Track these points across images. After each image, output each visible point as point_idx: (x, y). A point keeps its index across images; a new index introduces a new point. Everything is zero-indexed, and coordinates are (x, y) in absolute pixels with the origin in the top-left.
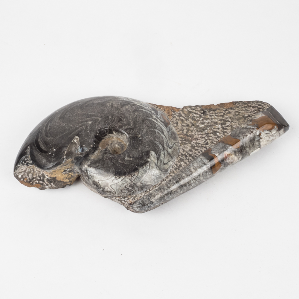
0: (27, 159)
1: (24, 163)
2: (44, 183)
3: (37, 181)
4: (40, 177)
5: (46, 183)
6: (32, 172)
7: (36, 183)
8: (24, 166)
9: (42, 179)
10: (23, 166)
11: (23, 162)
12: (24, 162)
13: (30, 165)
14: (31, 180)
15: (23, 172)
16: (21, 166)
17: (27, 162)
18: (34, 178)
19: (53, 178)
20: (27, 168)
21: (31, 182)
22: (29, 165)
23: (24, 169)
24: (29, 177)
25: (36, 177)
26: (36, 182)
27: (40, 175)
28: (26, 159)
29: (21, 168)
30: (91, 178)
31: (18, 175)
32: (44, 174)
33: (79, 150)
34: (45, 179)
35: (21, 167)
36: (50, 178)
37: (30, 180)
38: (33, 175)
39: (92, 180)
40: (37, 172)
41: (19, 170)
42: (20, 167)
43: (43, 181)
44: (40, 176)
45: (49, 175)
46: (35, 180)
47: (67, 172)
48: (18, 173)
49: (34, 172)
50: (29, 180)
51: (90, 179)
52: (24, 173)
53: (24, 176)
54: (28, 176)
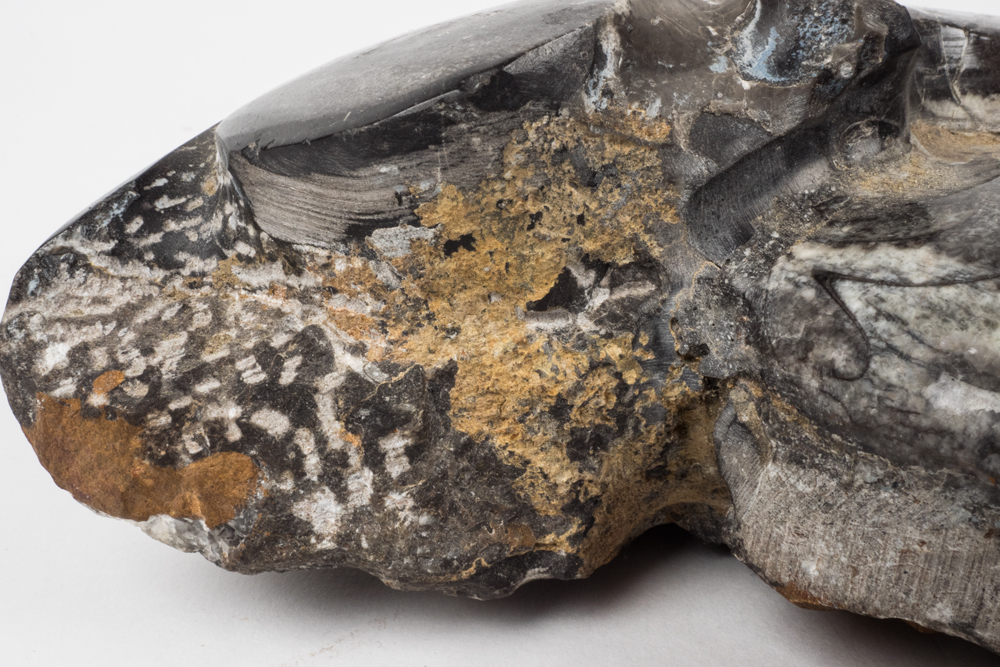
0: (182, 206)
1: (139, 234)
2: (305, 441)
3: (233, 412)
4: (269, 357)
5: (321, 442)
6: (202, 320)
7: (217, 429)
8: (129, 270)
9: (287, 377)
10: (116, 269)
11: (128, 216)
12: (135, 226)
13: (196, 264)
14: (165, 391)
15: (105, 320)
16: (94, 262)
17: (172, 226)
18: (200, 373)
19: (417, 372)
20: (154, 291)
21: (164, 420)
22: (182, 257)
23: (120, 301)
24: (154, 362)
25: (231, 360)
26: (213, 413)
27: (278, 341)
28: (163, 203)
29: (95, 287)
30: (902, 341)
31: (38, 337)
32: (320, 334)
33: (747, 57)
34: (329, 382)
35: (101, 272)
36: (379, 377)
37: (155, 388)
38: (197, 342)
39: (919, 353)
40: (248, 319)
41: (69, 297)
42: (88, 268)
43: (299, 405)
44: (273, 352)
45: (377, 344)
46: (211, 398)
47: (584, 324)
48: (47, 323)
49: (219, 322)
50: (140, 391)
51: (891, 349)
52: (111, 327)
53: (100, 358)
54: (147, 351)
